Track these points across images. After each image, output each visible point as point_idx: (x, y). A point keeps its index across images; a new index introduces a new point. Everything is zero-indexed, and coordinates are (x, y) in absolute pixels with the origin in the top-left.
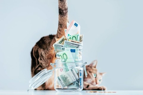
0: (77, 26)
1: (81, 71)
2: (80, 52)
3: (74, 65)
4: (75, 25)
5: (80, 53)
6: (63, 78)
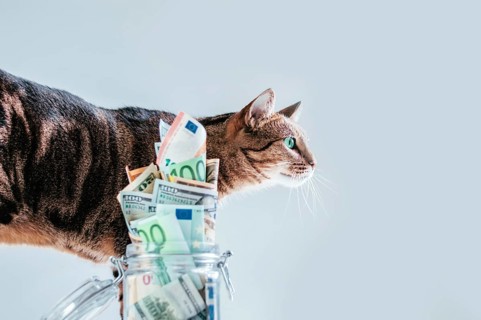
0: (194, 132)
1: (210, 280)
2: (209, 218)
3: (189, 261)
4: (187, 127)
5: (207, 222)
6: (151, 306)
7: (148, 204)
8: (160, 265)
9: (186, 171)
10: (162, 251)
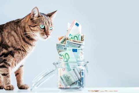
0: (78, 26)
1: (82, 70)
5: (82, 53)
6: (65, 77)
7: (64, 47)
8: (68, 65)
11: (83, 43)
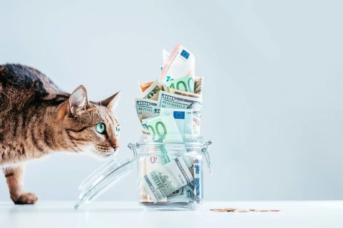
0: (187, 58)
1: (197, 161)
2: (196, 118)
3: (182, 148)
4: (182, 54)
5: (195, 120)
6: (156, 178)
7: (154, 107)
8: (162, 150)
9: (181, 85)
10: (164, 140)
11: (200, 97)
